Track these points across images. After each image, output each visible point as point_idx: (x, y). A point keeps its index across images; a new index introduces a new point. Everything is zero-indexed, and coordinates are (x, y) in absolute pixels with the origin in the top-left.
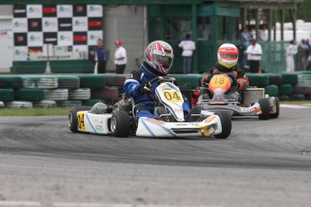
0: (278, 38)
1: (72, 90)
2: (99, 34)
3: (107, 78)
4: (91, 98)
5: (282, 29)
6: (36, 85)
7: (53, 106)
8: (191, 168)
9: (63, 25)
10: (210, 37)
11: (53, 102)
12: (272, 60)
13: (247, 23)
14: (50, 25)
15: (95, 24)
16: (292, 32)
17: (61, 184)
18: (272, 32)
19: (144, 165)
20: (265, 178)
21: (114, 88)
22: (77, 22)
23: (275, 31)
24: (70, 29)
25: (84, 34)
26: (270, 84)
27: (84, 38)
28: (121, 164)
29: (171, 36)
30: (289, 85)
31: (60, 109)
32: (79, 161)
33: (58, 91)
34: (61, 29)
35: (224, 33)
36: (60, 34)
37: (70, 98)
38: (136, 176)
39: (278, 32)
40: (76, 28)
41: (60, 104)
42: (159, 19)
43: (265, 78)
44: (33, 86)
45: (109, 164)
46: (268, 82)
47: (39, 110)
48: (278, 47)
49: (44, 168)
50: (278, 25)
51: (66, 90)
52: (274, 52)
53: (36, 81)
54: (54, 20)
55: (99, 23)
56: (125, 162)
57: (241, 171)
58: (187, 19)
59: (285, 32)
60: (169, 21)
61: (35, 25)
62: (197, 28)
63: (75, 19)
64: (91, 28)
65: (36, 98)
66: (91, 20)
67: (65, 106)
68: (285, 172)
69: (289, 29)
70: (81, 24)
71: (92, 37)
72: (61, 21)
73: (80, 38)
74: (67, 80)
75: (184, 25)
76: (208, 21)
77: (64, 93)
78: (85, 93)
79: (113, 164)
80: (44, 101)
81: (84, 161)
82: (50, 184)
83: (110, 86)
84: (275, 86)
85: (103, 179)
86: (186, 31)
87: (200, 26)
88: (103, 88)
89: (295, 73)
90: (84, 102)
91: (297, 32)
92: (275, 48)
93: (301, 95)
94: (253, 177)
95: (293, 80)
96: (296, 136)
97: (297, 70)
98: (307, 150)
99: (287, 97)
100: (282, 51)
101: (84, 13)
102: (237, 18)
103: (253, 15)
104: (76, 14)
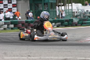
0: (67, 8)
1: (8, 25)
2: (15, 8)
3: (18, 21)
4: (14, 27)
5: (68, 6)
8: (43, 46)
10: (48, 9)
11: (3, 29)
13: (58, 4)
15: (14, 6)
16: (71, 7)
17: (6, 52)
18: (66, 7)
20: (65, 49)
23: (66, 6)
24: (7, 7)
26: (65, 22)
27: (11, 10)
29: (36, 8)
30: (71, 22)
32: (11, 45)
33: (4, 25)
34: (4, 7)
35: (52, 7)
36: (4, 9)
37: (8, 27)
38: (28, 49)
39: (67, 7)
40: (9, 7)
42: (33, 4)
43: (64, 20)
45: (20, 46)
46: (65, 21)
48: (67, 11)
49: (1, 48)
51: (7, 25)
54: (2, 5)
55: (15, 5)
56: (24, 45)
57: (58, 47)
58: (41, 4)
60: (36, 4)
64: (13, 7)
66: (13, 4)
67: (6, 30)
68: (71, 47)
69: (70, 6)
70: (10, 6)
71: (13, 9)
74: (7, 22)
76: (47, 4)
77: (6, 26)
78: (12, 26)
79: (21, 46)
81: (12, 46)
82: (3, 52)
83: (19, 23)
84: (67, 22)
85: (18, 50)
86: (41, 7)
87: (45, 6)
88: (17, 24)
89: (73, 18)
90: (12, 29)
91: (73, 6)
92: (66, 11)
93: (74, 25)
94: (61, 48)
95: (72, 20)
96: (73, 36)
97: (73, 17)
98: (76, 40)
99: (70, 25)
100: (69, 12)
101: (11, 3)
102: (55, 3)
103: (60, 2)
104: (9, 3)
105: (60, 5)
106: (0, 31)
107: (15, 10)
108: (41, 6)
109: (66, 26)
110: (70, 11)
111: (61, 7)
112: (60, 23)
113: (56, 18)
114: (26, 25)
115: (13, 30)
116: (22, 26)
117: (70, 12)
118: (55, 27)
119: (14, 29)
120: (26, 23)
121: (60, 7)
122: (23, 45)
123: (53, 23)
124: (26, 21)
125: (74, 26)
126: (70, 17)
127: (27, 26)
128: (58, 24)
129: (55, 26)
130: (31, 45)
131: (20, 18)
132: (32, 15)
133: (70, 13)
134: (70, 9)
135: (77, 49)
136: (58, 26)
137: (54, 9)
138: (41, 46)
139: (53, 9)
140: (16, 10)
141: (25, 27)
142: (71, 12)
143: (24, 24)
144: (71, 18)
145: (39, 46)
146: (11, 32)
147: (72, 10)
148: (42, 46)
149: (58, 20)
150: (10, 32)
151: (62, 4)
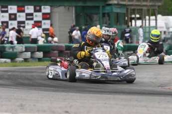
0: (147, 25)
1: (32, 53)
2: (48, 22)
3: (52, 46)
4: (44, 57)
5: (149, 20)
6: (13, 50)
7: (22, 61)
8: (96, 95)
9: (28, 17)
11: (23, 59)
13: (130, 16)
14: (21, 17)
15: (46, 16)
16: (155, 21)
17: (24, 103)
18: (144, 21)
19: (71, 94)
20: (136, 100)
21: (56, 52)
22: (36, 16)
24: (32, 19)
25: (40, 22)
27: (40, 24)
28: (58, 93)
29: (88, 23)
31: (26, 63)
32: (35, 91)
33: (25, 53)
34: (27, 19)
35: (117, 22)
36: (27, 22)
37: (32, 57)
38: (65, 99)
39: (147, 22)
40: (35, 19)
41: (26, 60)
42: (81, 14)
44: (11, 50)
45: (52, 93)
47: (14, 64)
48: (147, 30)
49: (15, 95)
50: (147, 17)
51: (30, 53)
52: (145, 32)
53: (13, 48)
54: (23, 15)
55: (48, 16)
56: (60, 92)
58: (97, 14)
59: (151, 21)
60: (87, 15)
61: (13, 17)
62: (103, 19)
63: (35, 14)
64: (44, 19)
65: (13, 57)
66: (44, 14)
67: (29, 62)
68: (148, 97)
69: (153, 20)
70: (38, 17)
71: (44, 23)
72: (27, 15)
74: (30, 47)
75: (95, 17)
76: (109, 15)
77: (28, 54)
78: (40, 55)
79: (54, 93)
80: (17, 59)
81: (38, 91)
82: (18, 104)
83: (54, 50)
85: (47, 101)
86: (96, 21)
87: (104, 18)
88: (50, 52)
90: (40, 60)
91: (158, 21)
92: (145, 30)
94: (130, 100)
96: (156, 78)
98: (161, 86)
101: (40, 11)
102: (125, 14)
103: (134, 12)
104: (36, 11)
105: (133, 18)
106: (17, 64)
107: (46, 24)
108: (98, 19)
112: (132, 52)
113: (124, 42)
114: (67, 53)
115: (41, 63)
116: (59, 56)
119: (43, 61)
120: (66, 50)
121: (133, 21)
122: (58, 91)
124: (66, 46)
128: (128, 54)
130: (73, 92)
131: (56, 39)
132: (80, 35)
134: (153, 27)
135: (159, 103)
137: (121, 25)
138: (92, 95)
139: (119, 25)
143: (64, 51)
146: (38, 65)
147: (156, 27)
149: (128, 46)
150: (35, 66)
151: (138, 16)
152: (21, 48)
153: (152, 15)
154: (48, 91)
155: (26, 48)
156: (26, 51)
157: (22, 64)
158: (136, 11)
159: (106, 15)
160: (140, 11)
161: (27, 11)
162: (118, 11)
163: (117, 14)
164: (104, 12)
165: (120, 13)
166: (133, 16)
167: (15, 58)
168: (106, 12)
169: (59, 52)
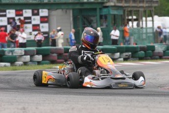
0: (144, 26)
1: (32, 56)
2: (46, 25)
3: (51, 49)
4: (43, 60)
5: (146, 21)
6: (12, 54)
7: (22, 65)
8: (97, 97)
10: (107, 26)
11: (22, 63)
12: (141, 38)
13: (127, 18)
15: (44, 20)
16: (152, 22)
18: (141, 23)
19: (72, 96)
20: (137, 101)
21: (55, 55)
22: (34, 19)
24: (30, 23)
25: (38, 25)
26: (140, 51)
27: (38, 27)
28: (59, 96)
30: (150, 51)
31: (26, 66)
32: (36, 94)
33: (24, 56)
35: (115, 23)
36: (25, 25)
37: (31, 61)
39: (144, 23)
40: (34, 22)
41: (25, 63)
42: (79, 17)
43: (137, 47)
44: (10, 54)
45: (53, 95)
46: (139, 49)
47: (14, 67)
48: (144, 31)
50: (144, 19)
51: (29, 56)
52: (142, 33)
53: (12, 51)
55: (46, 19)
56: (61, 94)
57: (125, 98)
58: (94, 16)
59: (148, 22)
60: (84, 18)
61: (11, 21)
62: (100, 21)
63: (33, 17)
64: (42, 22)
65: (12, 61)
66: (41, 17)
67: (28, 65)
68: (148, 98)
69: (150, 21)
70: (36, 20)
71: (42, 27)
73: (36, 28)
74: (29, 51)
76: (106, 17)
77: (28, 58)
78: (39, 58)
79: (55, 96)
80: (17, 63)
82: (20, 107)
83: (53, 53)
84: (143, 52)
85: (49, 104)
87: (102, 20)
88: (49, 54)
89: (154, 45)
90: (39, 63)
93: (157, 57)
94: (131, 101)
95: (153, 48)
96: (155, 79)
97: (155, 43)
98: (161, 86)
99: (150, 58)
100: (147, 33)
101: (38, 14)
102: (121, 15)
103: (130, 13)
104: (34, 14)
105: (130, 20)
106: (17, 67)
107: (44, 27)
109: (141, 59)
110: (149, 31)
111: (133, 24)
112: (130, 53)
113: (122, 44)
114: (66, 56)
115: (41, 66)
116: (58, 59)
117: (149, 33)
118: (121, 61)
119: (43, 64)
120: (65, 53)
121: (130, 23)
123: (117, 52)
124: (65, 49)
125: (157, 59)
126: (149, 43)
127: (68, 57)
128: (126, 55)
129: (120, 59)
133: (148, 35)
134: (150, 28)
136: (126, 59)
137: (118, 27)
138: (92, 97)
140: (48, 27)
141: (63, 60)
142: (151, 33)
143: (63, 54)
144: (152, 44)
145: (89, 96)
147: (153, 28)
148: (94, 97)
149: (126, 48)
150: (34, 69)
151: (135, 17)
152: (20, 51)
153: (149, 16)
154: (49, 94)
155: (25, 51)
156: (25, 55)
157: (21, 67)
158: (133, 13)
159: (103, 17)
160: (137, 13)
161: (25, 15)
162: (115, 12)
163: (114, 15)
164: (101, 14)
165: (117, 15)
166: (130, 17)
167: (15, 62)
168: (103, 14)
169: (58, 55)
